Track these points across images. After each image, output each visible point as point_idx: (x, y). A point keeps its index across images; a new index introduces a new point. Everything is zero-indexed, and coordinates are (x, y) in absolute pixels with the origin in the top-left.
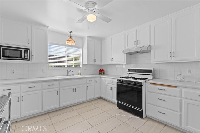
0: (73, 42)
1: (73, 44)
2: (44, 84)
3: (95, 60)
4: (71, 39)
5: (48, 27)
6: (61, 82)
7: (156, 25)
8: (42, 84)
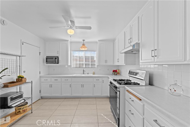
0: (86, 48)
1: (85, 49)
2: (63, 79)
3: (106, 61)
4: (84, 46)
5: (68, 40)
6: (73, 79)
7: (142, 16)
8: (61, 79)
